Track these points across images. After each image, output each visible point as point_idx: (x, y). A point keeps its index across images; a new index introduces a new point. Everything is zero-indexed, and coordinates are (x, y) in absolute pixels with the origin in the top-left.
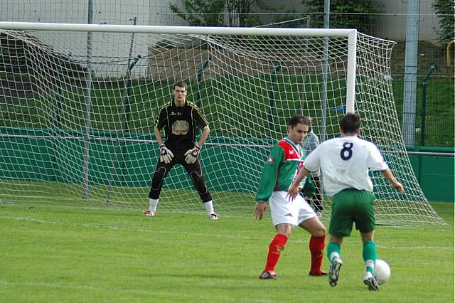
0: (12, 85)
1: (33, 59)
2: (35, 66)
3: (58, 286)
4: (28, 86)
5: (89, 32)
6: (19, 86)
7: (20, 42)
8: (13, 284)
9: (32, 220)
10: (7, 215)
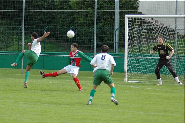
0: (147, 38)
1: (154, 28)
2: (155, 31)
3: (162, 114)
4: (152, 39)
5: (176, 18)
6: (149, 39)
7: (150, 22)
8: (146, 113)
9: (154, 89)
10: (145, 87)
